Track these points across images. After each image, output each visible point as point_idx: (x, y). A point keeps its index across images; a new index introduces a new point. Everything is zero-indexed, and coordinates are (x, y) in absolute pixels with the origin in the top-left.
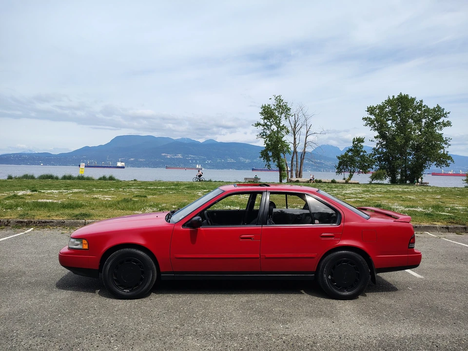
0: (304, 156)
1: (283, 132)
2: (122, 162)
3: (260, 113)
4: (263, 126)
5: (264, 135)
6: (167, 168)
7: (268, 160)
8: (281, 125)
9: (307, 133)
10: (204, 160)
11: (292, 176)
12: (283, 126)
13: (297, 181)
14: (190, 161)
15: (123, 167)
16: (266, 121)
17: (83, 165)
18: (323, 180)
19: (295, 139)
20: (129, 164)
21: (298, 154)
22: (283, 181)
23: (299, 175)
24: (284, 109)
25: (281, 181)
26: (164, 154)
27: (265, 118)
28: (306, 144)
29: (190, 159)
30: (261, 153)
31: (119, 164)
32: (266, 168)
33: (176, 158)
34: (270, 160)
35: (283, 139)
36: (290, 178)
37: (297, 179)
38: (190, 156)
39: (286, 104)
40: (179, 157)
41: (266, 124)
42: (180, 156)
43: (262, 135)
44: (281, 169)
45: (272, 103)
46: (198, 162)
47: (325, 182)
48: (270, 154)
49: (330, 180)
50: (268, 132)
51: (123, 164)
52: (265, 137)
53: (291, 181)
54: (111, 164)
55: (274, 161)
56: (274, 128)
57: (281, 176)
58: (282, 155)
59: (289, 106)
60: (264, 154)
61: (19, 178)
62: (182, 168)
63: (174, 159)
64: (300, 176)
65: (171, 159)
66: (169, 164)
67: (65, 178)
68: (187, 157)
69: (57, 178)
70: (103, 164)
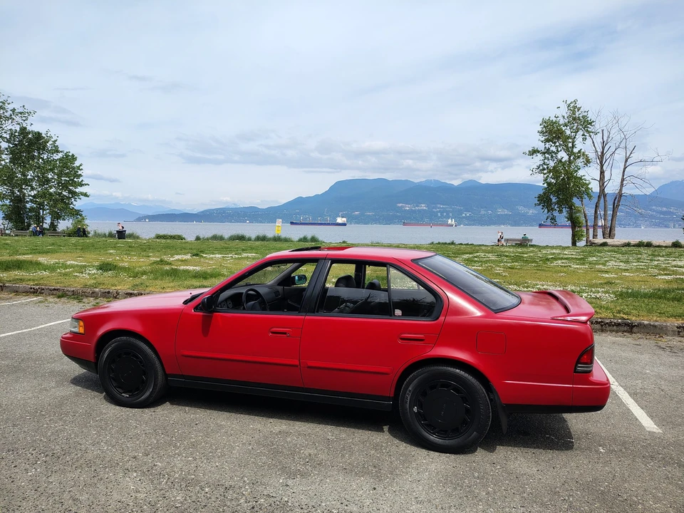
0: (619, 201)
1: (580, 162)
2: (343, 217)
3: (538, 132)
4: (544, 153)
5: (544, 169)
6: (404, 224)
7: (550, 209)
8: (576, 150)
9: (626, 161)
10: (460, 212)
11: (595, 236)
12: (579, 152)
13: (604, 244)
14: (439, 214)
15: (344, 225)
16: (548, 145)
18: (655, 242)
19: (602, 172)
20: (353, 219)
21: (608, 198)
22: (578, 244)
23: (610, 233)
24: (582, 123)
25: (574, 243)
26: (400, 205)
27: (547, 141)
28: (623, 180)
29: (439, 212)
30: (538, 197)
31: (339, 220)
32: (549, 222)
33: (418, 210)
34: (553, 209)
35: (580, 173)
36: (591, 238)
37: (605, 240)
38: (439, 206)
39: (585, 114)
40: (421, 208)
41: (548, 151)
42: (423, 207)
43: (541, 169)
44: (575, 223)
45: (561, 114)
46: (451, 215)
47: (659, 246)
48: (554, 199)
49: (669, 242)
50: (552, 164)
51: (344, 219)
52: (545, 172)
53: (592, 244)
54: (329, 220)
55: (561, 211)
56: (563, 155)
57: (574, 236)
58: (576, 201)
59: (591, 117)
60: (544, 200)
61: (208, 239)
62: (426, 225)
63: (414, 211)
64: (611, 235)
65: (411, 211)
66: (408, 219)
67: (258, 239)
68: (434, 208)
69: (249, 239)
70: (319, 220)
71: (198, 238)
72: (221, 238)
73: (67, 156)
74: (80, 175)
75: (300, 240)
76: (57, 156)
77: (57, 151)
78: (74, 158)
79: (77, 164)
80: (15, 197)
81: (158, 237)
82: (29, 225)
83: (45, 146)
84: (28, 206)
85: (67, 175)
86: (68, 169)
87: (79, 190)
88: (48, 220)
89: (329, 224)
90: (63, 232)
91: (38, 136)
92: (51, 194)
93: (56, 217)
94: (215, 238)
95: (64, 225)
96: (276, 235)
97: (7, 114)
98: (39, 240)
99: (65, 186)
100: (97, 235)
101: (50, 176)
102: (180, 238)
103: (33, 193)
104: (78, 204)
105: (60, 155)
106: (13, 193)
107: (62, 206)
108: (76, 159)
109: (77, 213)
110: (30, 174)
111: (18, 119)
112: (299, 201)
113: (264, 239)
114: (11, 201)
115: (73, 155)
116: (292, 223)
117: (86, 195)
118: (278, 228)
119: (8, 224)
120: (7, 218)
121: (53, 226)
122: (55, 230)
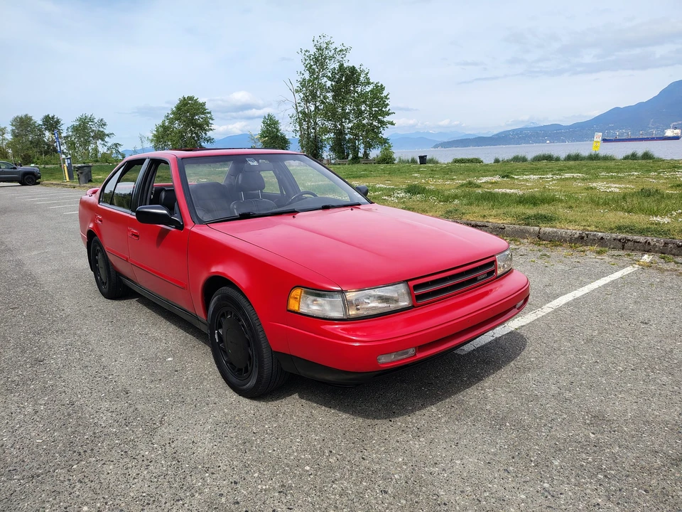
2: (676, 128)
17: (598, 137)
51: (678, 132)
54: (655, 133)
61: (508, 161)
67: (569, 158)
69: (558, 159)
70: (641, 134)
71: (497, 161)
72: (524, 160)
73: (377, 87)
74: (388, 104)
75: (626, 158)
76: (368, 89)
77: (368, 83)
78: (382, 88)
79: (385, 93)
80: (337, 130)
81: (456, 161)
82: (348, 155)
83: (358, 80)
84: (347, 137)
85: (377, 105)
86: (377, 98)
87: (386, 119)
88: (362, 151)
90: (374, 159)
91: (353, 70)
92: (364, 125)
93: (369, 146)
94: (516, 159)
95: (375, 153)
96: (593, 153)
97: (331, 54)
98: (356, 167)
99: (375, 117)
100: (401, 161)
101: (363, 109)
102: (478, 161)
103: (350, 125)
104: (386, 133)
105: (371, 87)
106: (336, 126)
107: (372, 135)
108: (384, 88)
109: (385, 141)
110: (348, 109)
111: (338, 57)
112: (616, 111)
113: (576, 158)
114: (335, 133)
115: (382, 85)
117: (392, 124)
118: (596, 146)
119: (333, 155)
120: (333, 149)
121: (366, 155)
122: (367, 158)
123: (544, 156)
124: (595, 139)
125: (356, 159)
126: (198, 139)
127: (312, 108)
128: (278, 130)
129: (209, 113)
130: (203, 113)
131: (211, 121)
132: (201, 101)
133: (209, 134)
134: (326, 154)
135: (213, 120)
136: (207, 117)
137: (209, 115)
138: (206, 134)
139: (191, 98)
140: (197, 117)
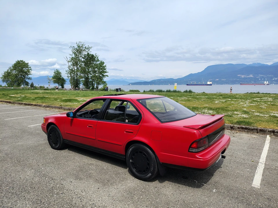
2: (210, 82)
6: (241, 84)
10: (272, 78)
14: (260, 79)
15: (211, 85)
20: (215, 82)
26: (239, 75)
29: (260, 78)
31: (209, 83)
33: (248, 78)
38: (259, 75)
40: (250, 76)
42: (251, 76)
46: (266, 79)
51: (211, 82)
54: (204, 83)
62: (252, 84)
63: (247, 78)
65: (245, 78)
66: (243, 82)
67: (167, 91)
68: (257, 76)
69: (164, 92)
70: (199, 83)
71: (144, 91)
72: (153, 91)
73: (102, 62)
74: (106, 69)
75: (184, 92)
76: (98, 63)
77: (98, 61)
78: (103, 63)
79: (104, 65)
80: (86, 77)
81: (131, 91)
82: (90, 87)
83: (95, 59)
84: (90, 80)
85: (101, 69)
87: (105, 74)
88: (96, 85)
89: (203, 85)
90: (100, 89)
91: (93, 56)
92: (96, 76)
93: (98, 84)
94: (150, 91)
95: (101, 87)
96: (174, 90)
97: (84, 49)
98: (93, 92)
99: (101, 73)
100: (111, 90)
101: (96, 70)
102: (138, 91)
103: (91, 76)
104: (105, 79)
105: (99, 62)
106: (85, 76)
107: (100, 80)
108: (104, 63)
109: (105, 82)
110: (90, 69)
111: (87, 50)
113: (169, 91)
114: (85, 79)
115: (103, 62)
116: (187, 85)
117: (107, 76)
118: (175, 87)
119: (84, 87)
120: (84, 85)
121: (97, 87)
122: (98, 89)
123: (159, 90)
124: (175, 85)
125: (93, 89)
126: (24, 78)
127: (76, 68)
128: (61, 76)
129: (30, 67)
130: (27, 67)
131: (30, 71)
132: (26, 62)
133: (29, 76)
134: (81, 86)
135: (31, 70)
136: (29, 69)
137: (30, 68)
138: (28, 76)
139: (22, 61)
140: (24, 69)
